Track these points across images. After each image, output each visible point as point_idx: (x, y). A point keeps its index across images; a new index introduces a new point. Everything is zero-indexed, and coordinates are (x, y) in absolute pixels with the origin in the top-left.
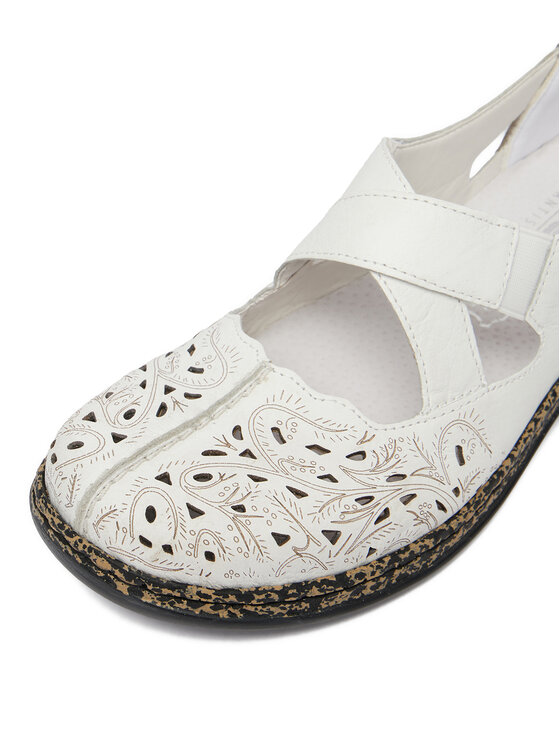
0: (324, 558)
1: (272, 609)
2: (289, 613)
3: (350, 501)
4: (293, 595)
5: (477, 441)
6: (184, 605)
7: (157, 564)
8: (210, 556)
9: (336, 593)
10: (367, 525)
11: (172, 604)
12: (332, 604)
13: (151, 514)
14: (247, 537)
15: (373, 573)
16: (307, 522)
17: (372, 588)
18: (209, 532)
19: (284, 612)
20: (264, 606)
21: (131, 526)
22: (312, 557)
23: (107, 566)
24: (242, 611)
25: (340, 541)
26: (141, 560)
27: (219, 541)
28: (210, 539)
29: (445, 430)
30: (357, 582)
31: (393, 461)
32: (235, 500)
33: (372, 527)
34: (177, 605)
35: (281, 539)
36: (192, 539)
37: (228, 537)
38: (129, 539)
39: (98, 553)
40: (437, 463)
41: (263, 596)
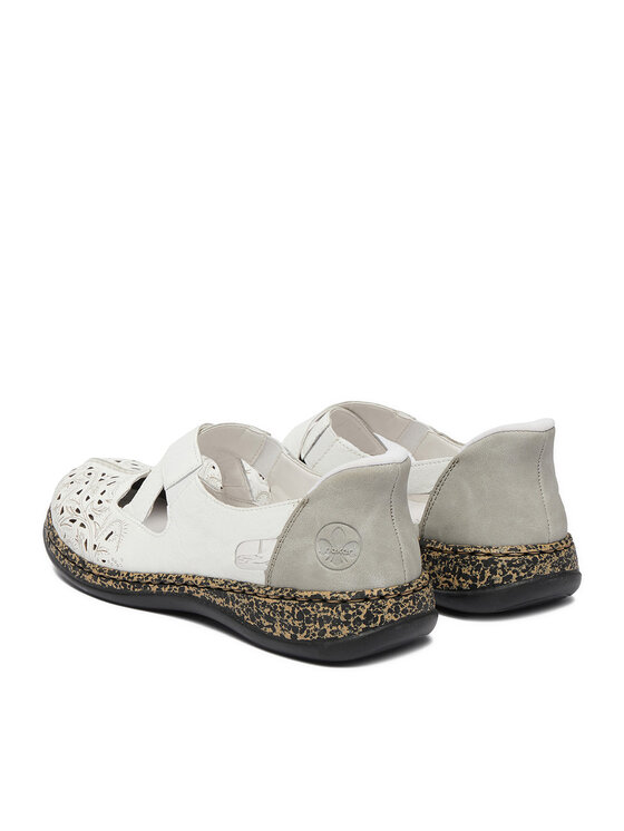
5: (118, 538)
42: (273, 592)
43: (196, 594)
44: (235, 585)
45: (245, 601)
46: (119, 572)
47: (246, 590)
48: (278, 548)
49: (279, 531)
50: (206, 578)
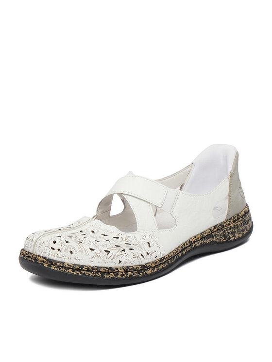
0: (105, 258)
1: (90, 273)
2: (95, 276)
3: (114, 245)
4: (96, 269)
5: (155, 243)
6: (63, 269)
7: (56, 255)
8: (71, 252)
9: (109, 272)
10: (118, 252)
11: (60, 269)
12: (108, 277)
13: (55, 242)
14: (82, 248)
15: (121, 269)
16: (100, 247)
17: (121, 275)
18: (72, 246)
19: (93, 275)
20: (87, 271)
21: (49, 245)
22: (101, 257)
23: (42, 259)
24: (81, 273)
25: (110, 254)
26: (51, 255)
27: (74, 248)
28: (72, 248)
29: (144, 237)
30: (116, 271)
31: (127, 240)
32: (80, 241)
33: (119, 253)
34: (61, 269)
35: (92, 250)
36: (66, 247)
37: (77, 248)
38: (48, 248)
39: (39, 256)
40: (141, 244)
41: (87, 267)
42: (232, 221)
43: (198, 245)
44: (215, 228)
45: (222, 232)
46: (164, 258)
47: (220, 227)
48: (230, 199)
49: (228, 192)
50: (201, 234)
